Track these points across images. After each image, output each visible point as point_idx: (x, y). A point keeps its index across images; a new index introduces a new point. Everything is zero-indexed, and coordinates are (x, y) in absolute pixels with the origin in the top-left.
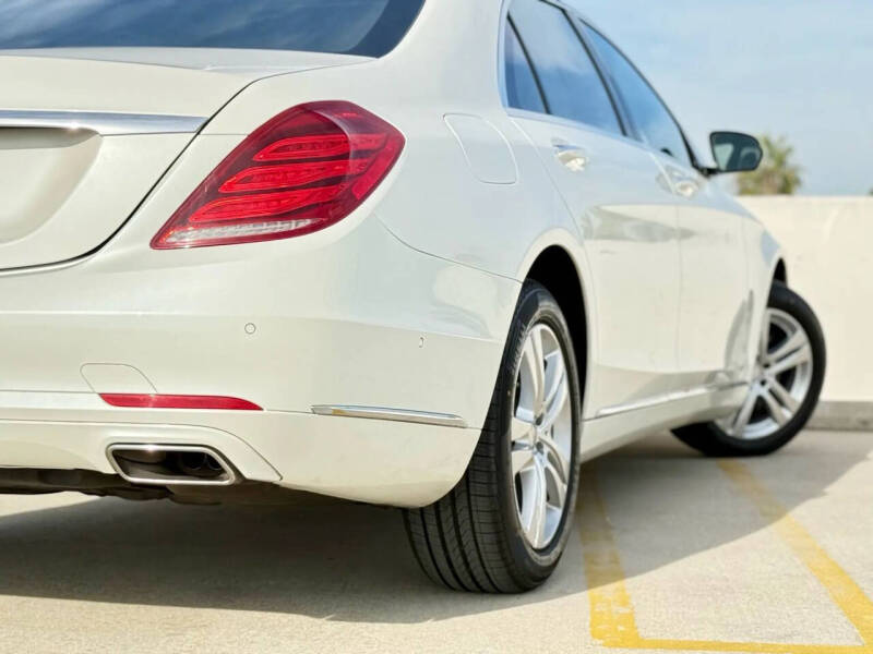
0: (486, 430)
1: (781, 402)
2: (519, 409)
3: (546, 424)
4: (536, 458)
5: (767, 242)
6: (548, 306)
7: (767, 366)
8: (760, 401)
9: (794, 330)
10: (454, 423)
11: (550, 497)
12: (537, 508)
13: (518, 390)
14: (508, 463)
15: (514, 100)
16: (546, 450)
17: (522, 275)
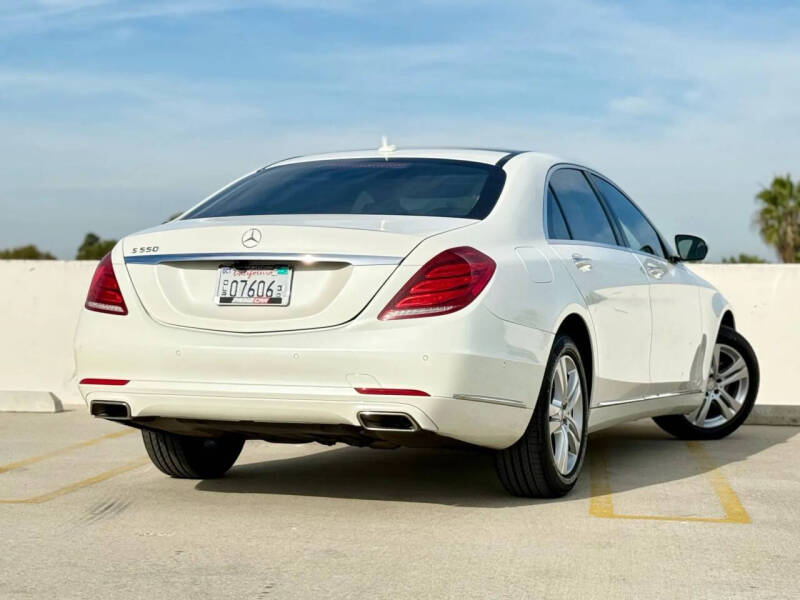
0: (536, 410)
1: (728, 405)
2: (554, 401)
3: (569, 409)
4: (563, 427)
5: (718, 300)
6: (569, 345)
7: (719, 381)
8: (714, 404)
9: (737, 358)
10: (519, 405)
11: (571, 449)
12: (563, 452)
13: (553, 389)
14: (547, 428)
15: (552, 234)
16: (568, 422)
17: (555, 330)
